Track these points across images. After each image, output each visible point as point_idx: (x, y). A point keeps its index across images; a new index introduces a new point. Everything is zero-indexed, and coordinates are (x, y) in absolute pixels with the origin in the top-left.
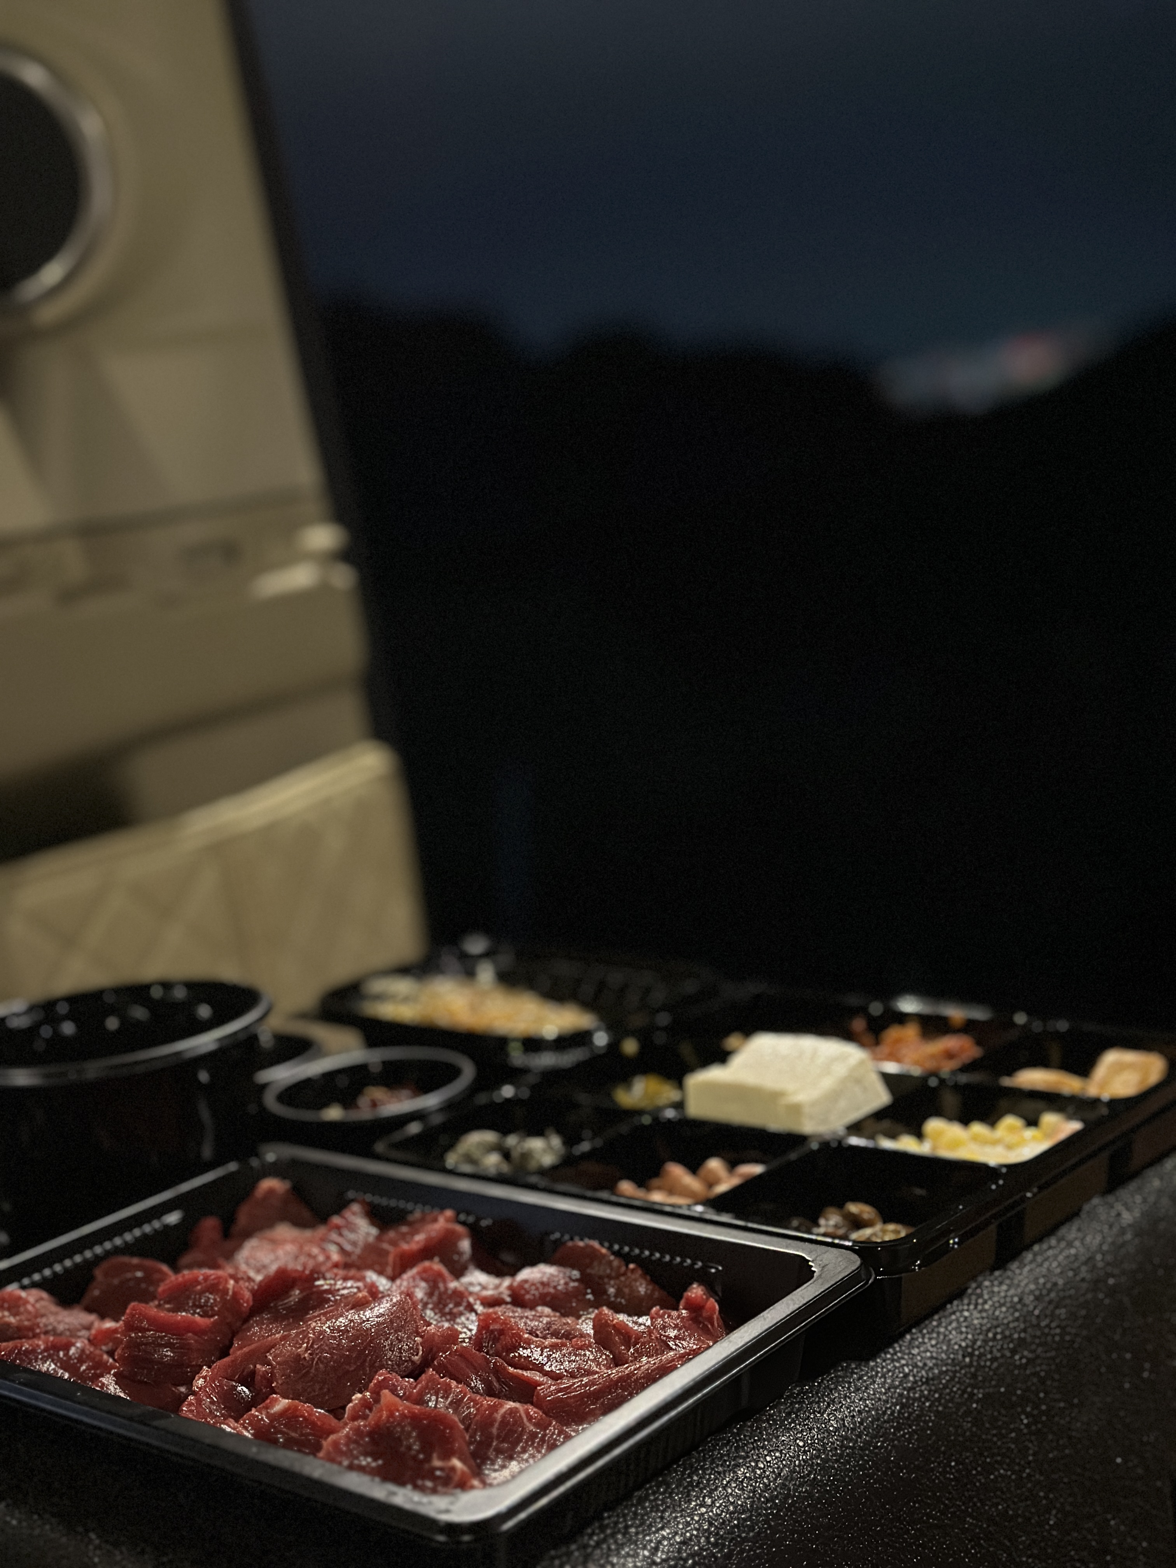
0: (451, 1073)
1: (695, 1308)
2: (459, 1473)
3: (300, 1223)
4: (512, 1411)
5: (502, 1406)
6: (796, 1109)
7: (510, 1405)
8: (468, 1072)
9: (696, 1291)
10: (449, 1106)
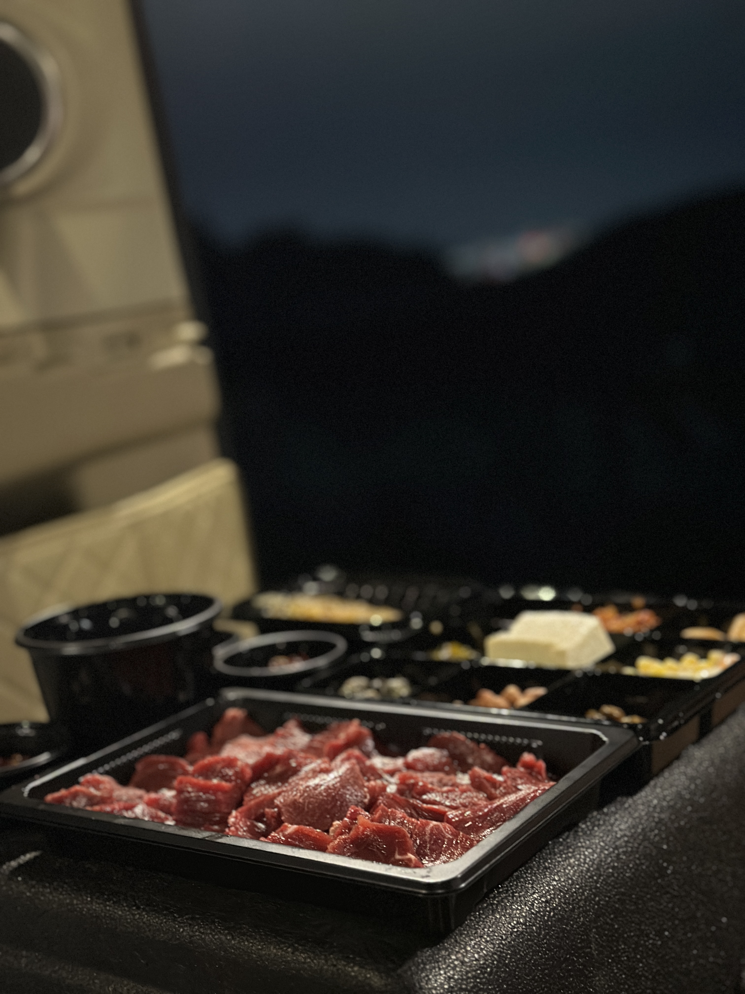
0: (330, 647)
1: (529, 767)
2: (414, 862)
3: (255, 734)
4: (437, 828)
5: (428, 824)
6: (562, 654)
7: (435, 823)
8: (341, 645)
9: (527, 757)
10: (334, 665)
